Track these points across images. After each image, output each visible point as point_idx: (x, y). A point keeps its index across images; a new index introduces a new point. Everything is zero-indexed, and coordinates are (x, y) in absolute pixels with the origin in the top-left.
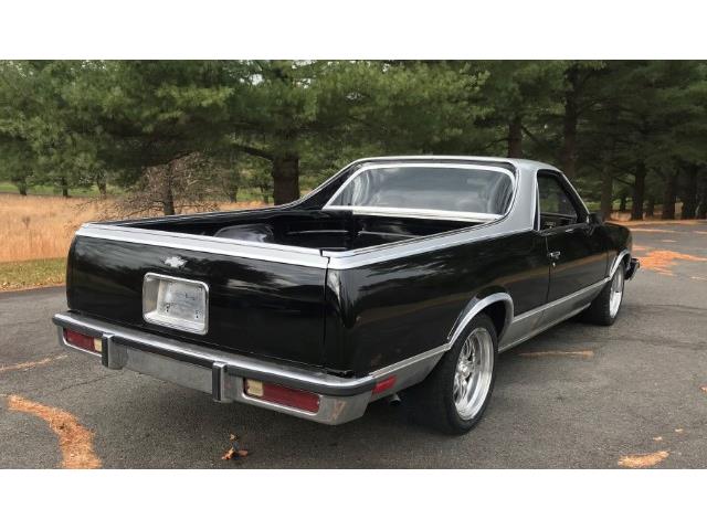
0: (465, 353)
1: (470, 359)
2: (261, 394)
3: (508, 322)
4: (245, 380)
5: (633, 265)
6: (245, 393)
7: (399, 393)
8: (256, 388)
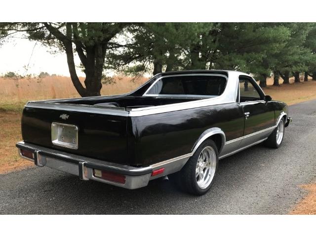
0: (202, 158)
1: (205, 161)
2: (100, 176)
3: (224, 144)
4: (93, 169)
5: (288, 120)
6: (94, 175)
7: (168, 176)
8: (98, 173)
